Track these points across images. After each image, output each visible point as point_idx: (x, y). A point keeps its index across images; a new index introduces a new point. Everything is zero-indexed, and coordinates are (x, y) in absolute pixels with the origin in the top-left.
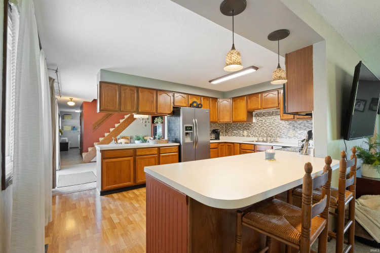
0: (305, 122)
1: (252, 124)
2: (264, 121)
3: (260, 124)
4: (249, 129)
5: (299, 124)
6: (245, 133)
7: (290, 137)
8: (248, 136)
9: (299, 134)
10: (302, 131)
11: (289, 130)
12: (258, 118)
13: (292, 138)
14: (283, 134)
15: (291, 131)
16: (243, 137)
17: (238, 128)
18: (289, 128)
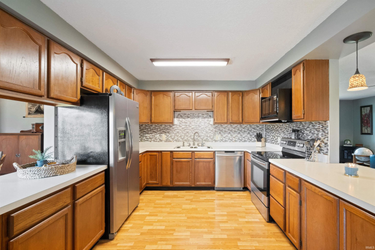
0: (229, 126)
1: (174, 127)
2: (188, 123)
3: (183, 127)
4: (168, 132)
5: (224, 128)
6: (164, 136)
7: (216, 141)
8: (167, 141)
9: (224, 137)
10: (227, 135)
11: (215, 134)
12: (181, 119)
13: (218, 141)
14: (209, 138)
15: (217, 135)
16: (160, 143)
17: (153, 131)
18: (216, 131)
